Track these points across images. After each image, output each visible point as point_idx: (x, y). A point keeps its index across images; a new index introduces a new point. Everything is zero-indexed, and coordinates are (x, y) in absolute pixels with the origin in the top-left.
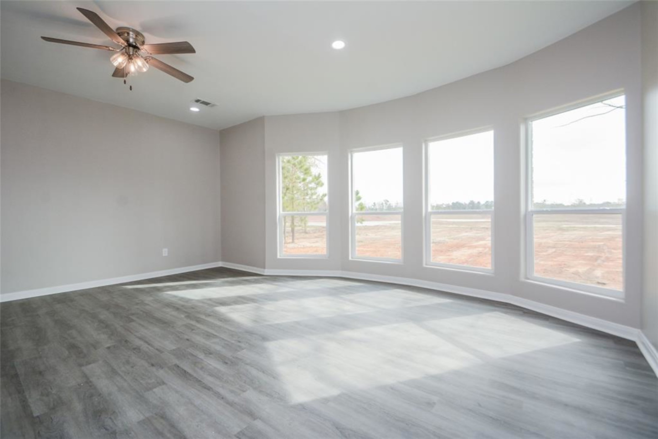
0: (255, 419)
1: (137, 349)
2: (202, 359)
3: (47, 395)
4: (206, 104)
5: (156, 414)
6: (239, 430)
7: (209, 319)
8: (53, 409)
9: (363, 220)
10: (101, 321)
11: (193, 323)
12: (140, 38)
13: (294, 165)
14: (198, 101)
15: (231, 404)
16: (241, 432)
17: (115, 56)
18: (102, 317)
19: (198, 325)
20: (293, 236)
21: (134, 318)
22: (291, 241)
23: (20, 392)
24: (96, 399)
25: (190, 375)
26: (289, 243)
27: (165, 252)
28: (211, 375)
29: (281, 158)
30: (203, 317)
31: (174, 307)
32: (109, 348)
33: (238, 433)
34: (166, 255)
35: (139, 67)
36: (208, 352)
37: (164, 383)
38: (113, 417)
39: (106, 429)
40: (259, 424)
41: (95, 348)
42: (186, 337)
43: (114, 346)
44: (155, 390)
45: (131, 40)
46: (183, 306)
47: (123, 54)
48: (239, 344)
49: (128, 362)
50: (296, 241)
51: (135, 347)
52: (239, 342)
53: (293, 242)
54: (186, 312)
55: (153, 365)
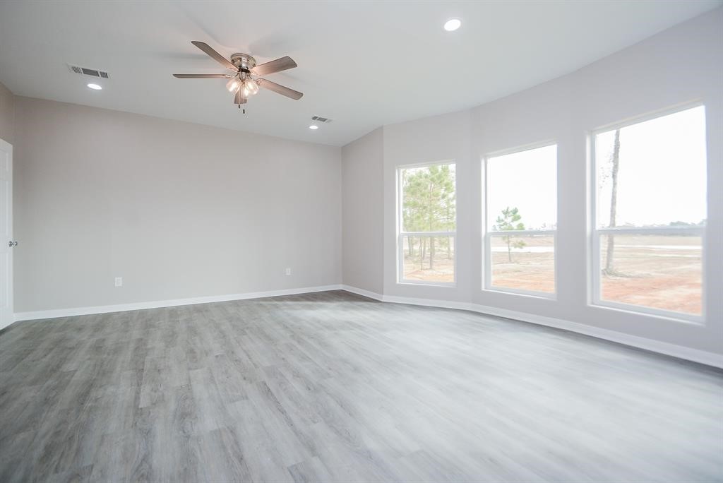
0: (314, 455)
1: (238, 361)
2: (288, 380)
3: (155, 392)
4: (324, 120)
5: (228, 428)
6: (294, 463)
7: (311, 342)
8: (155, 404)
9: (523, 245)
10: (222, 332)
11: (295, 343)
12: (251, 62)
13: (432, 180)
14: (315, 118)
15: (297, 433)
16: (295, 465)
17: (230, 83)
18: (223, 328)
19: (298, 346)
20: (431, 260)
21: (247, 331)
22: (429, 267)
23: (139, 385)
24: (188, 402)
25: (272, 394)
26: (427, 269)
27: (288, 271)
28: (290, 399)
29: (402, 170)
30: (305, 338)
31: (284, 325)
32: (217, 356)
33: (292, 466)
34: (289, 274)
35: (251, 90)
36: (297, 375)
37: (247, 398)
38: (193, 422)
39: (184, 432)
40: (316, 463)
41: (207, 354)
42: (283, 356)
43: (222, 356)
44: (237, 403)
45: (244, 65)
46: (292, 325)
47: (237, 80)
48: (329, 371)
49: (226, 372)
50: (434, 267)
51: (237, 358)
52: (330, 369)
53: (431, 268)
54: (292, 332)
55: (245, 379)
